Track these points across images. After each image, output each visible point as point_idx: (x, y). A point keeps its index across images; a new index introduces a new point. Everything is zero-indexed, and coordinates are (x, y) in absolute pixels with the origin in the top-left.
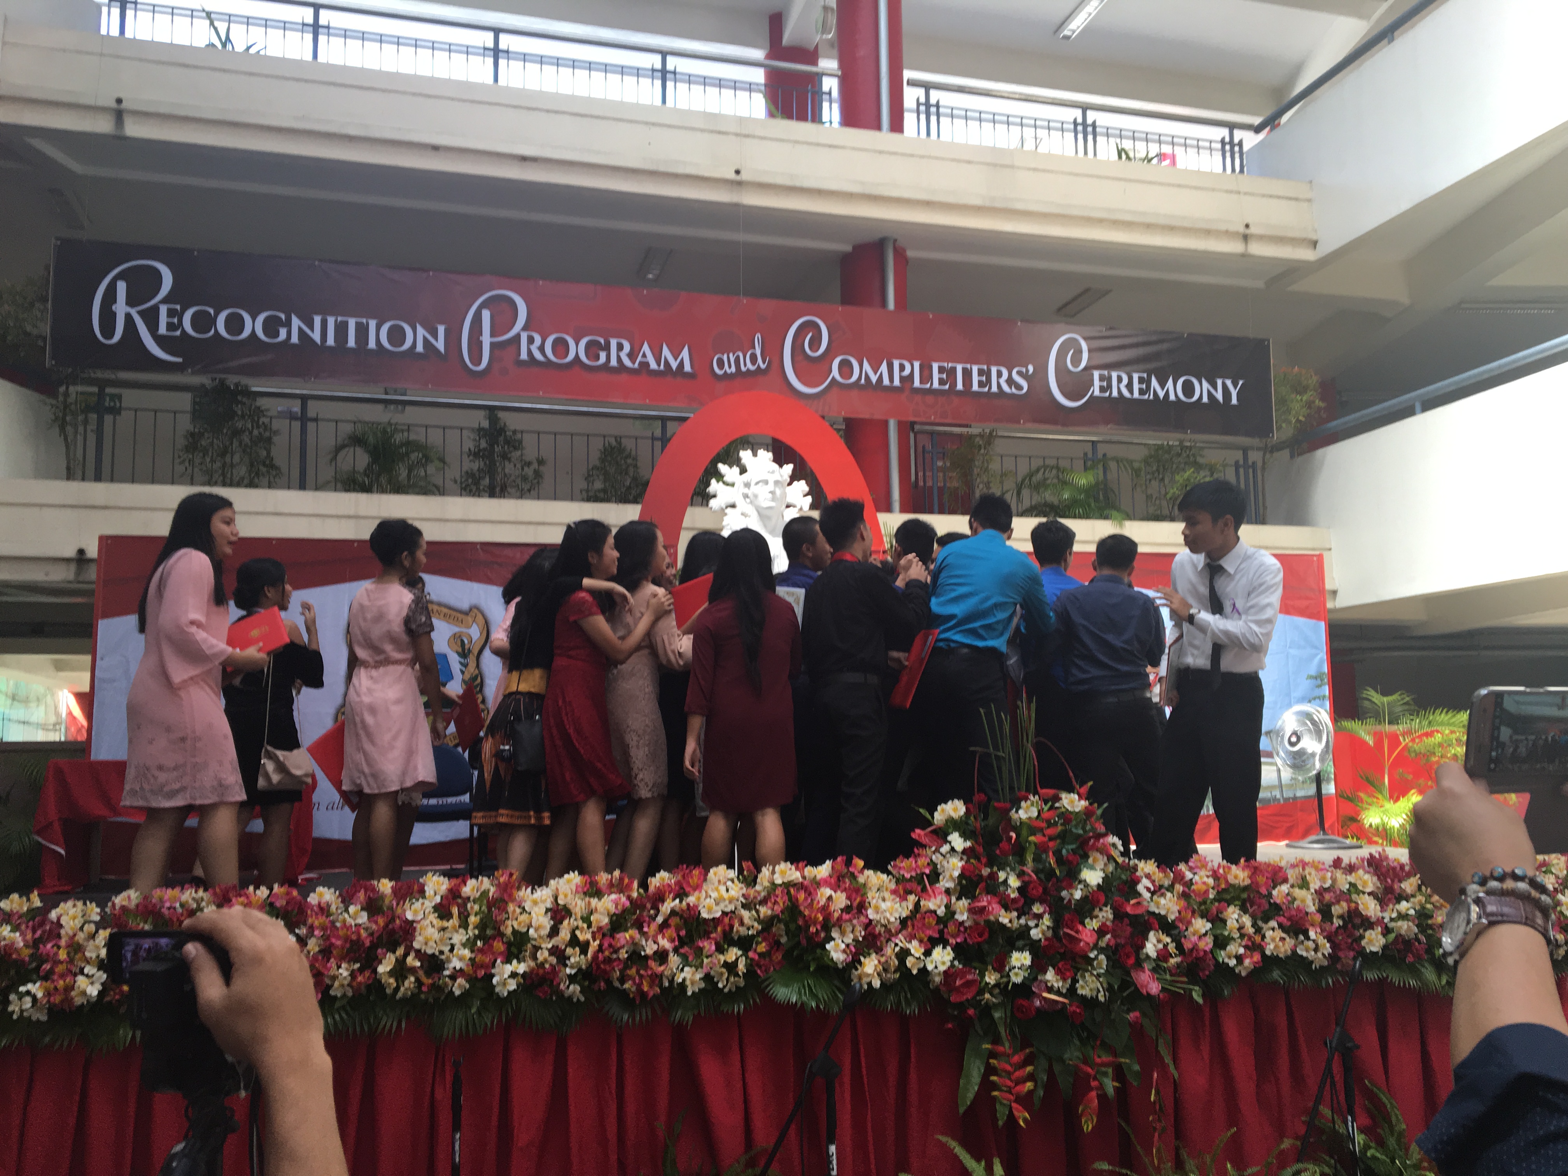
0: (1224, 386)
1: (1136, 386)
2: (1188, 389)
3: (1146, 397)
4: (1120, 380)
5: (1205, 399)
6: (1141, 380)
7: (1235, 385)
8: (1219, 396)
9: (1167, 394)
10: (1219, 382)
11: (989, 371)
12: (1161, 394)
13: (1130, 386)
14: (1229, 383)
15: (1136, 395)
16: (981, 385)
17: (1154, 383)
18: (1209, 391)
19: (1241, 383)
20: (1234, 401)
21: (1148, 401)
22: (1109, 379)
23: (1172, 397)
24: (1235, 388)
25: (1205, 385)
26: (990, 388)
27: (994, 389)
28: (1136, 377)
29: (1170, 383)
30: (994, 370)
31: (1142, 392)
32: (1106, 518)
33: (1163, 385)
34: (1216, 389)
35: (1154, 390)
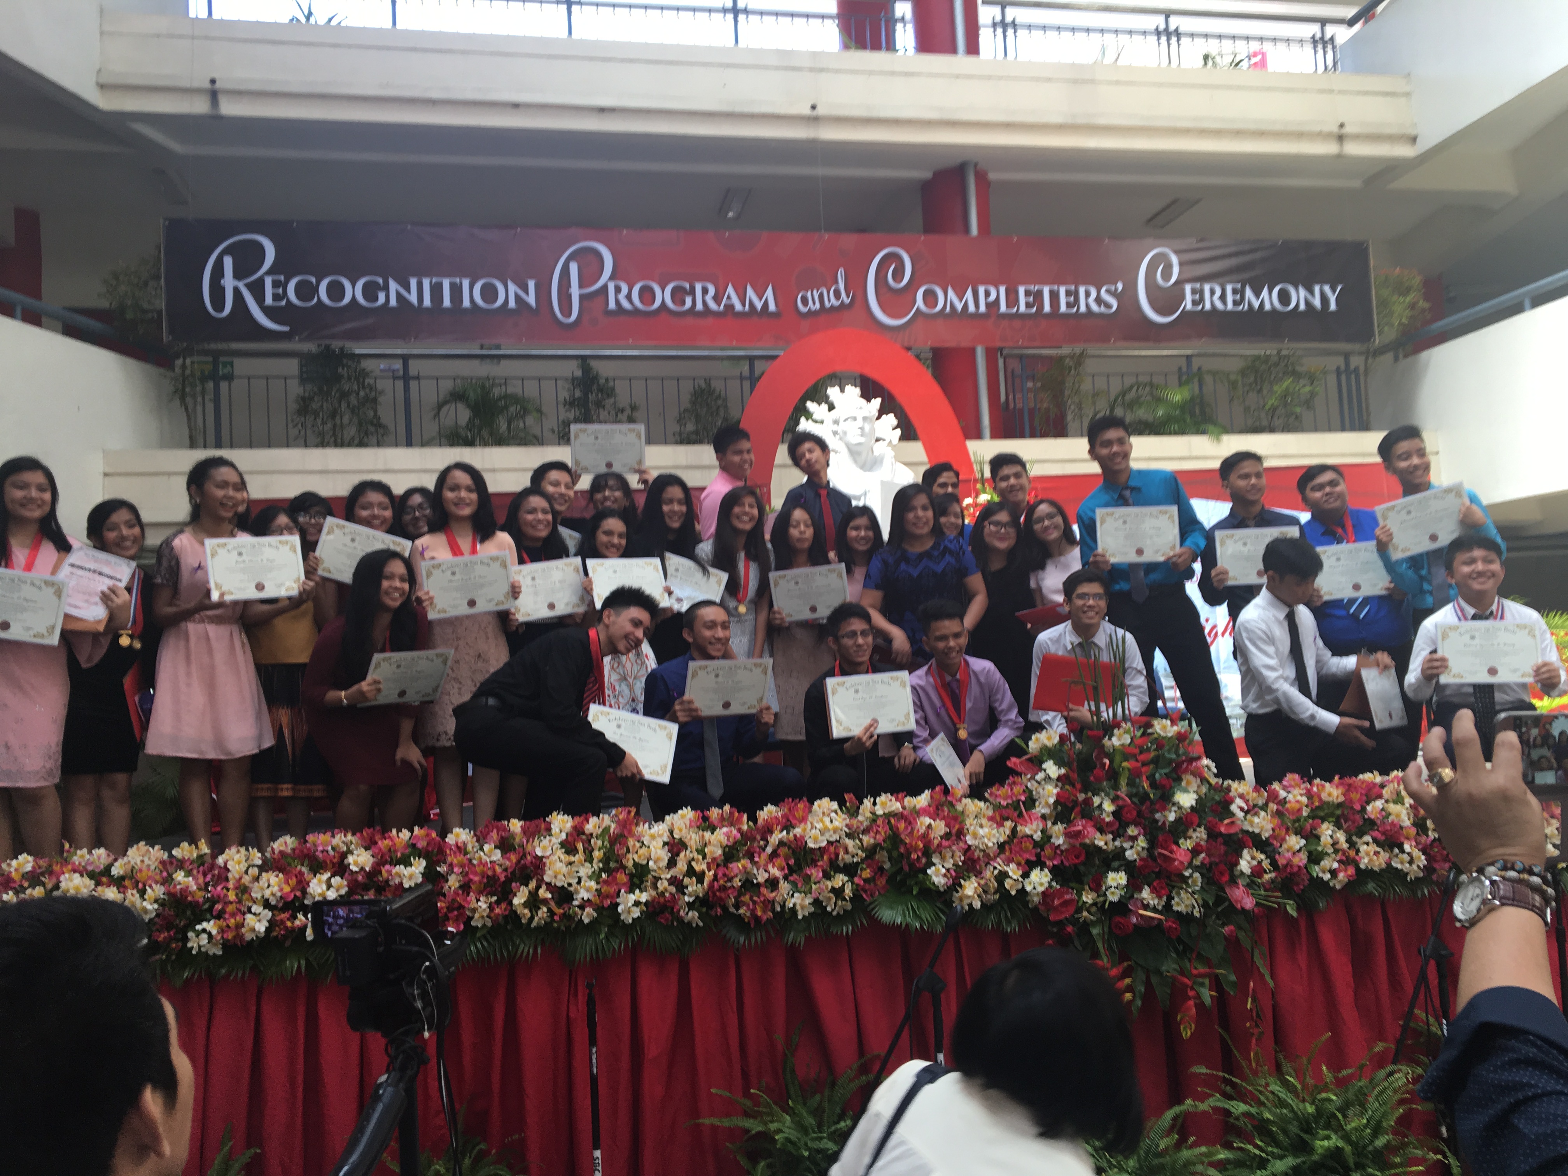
0: (1322, 292)
1: (1230, 298)
2: (1284, 297)
3: (1241, 308)
4: (1212, 292)
5: (1302, 307)
6: (1235, 292)
7: (1334, 291)
8: (1317, 302)
9: (1262, 305)
10: (1317, 289)
11: (1077, 291)
12: (1256, 304)
13: (1223, 298)
14: (1327, 289)
15: (1230, 306)
16: (1069, 305)
17: (1249, 293)
18: (1306, 299)
19: (1339, 287)
20: (1333, 306)
21: (1241, 312)
22: (1202, 292)
23: (1268, 307)
24: (1334, 293)
25: (1302, 292)
26: (1079, 309)
27: (1083, 309)
28: (1229, 288)
29: (1265, 292)
30: (1082, 290)
31: (1235, 303)
32: (1203, 432)
33: (1257, 294)
34: (1313, 295)
35: (1249, 300)
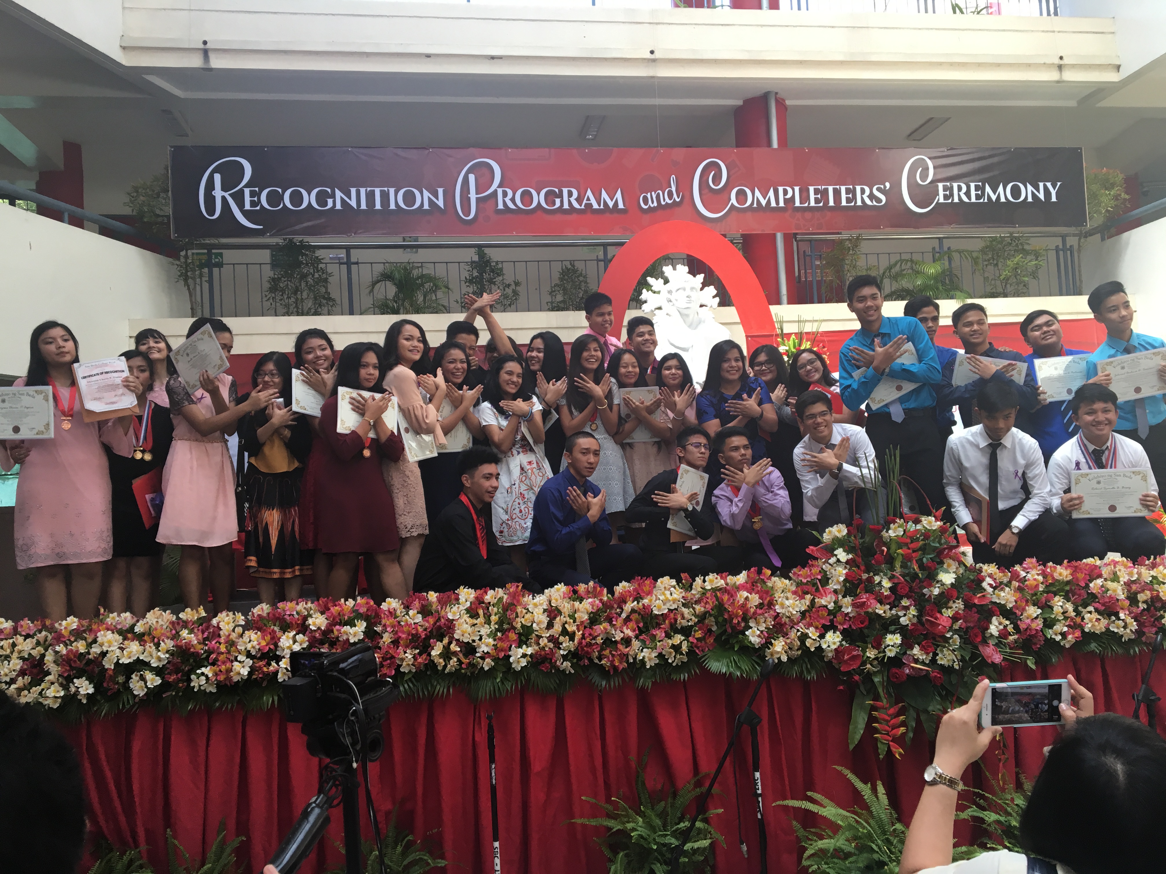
0: (1045, 187)
1: (973, 193)
2: (1016, 192)
3: (982, 201)
4: (960, 189)
5: (1030, 199)
6: (977, 188)
7: (1054, 187)
8: (1041, 196)
9: (999, 197)
10: (1041, 185)
11: (855, 189)
12: (994, 197)
13: (968, 194)
14: (1049, 185)
15: (973, 200)
16: (848, 200)
17: (988, 189)
18: (1032, 192)
19: (1059, 184)
20: (1054, 199)
21: (982, 204)
22: (951, 189)
23: (1003, 200)
24: (1054, 189)
25: (1030, 188)
26: (856, 203)
27: (859, 203)
28: (972, 185)
29: (1001, 189)
30: (858, 188)
31: (978, 197)
32: (952, 298)
33: (995, 190)
34: (1038, 190)
35: (988, 194)
